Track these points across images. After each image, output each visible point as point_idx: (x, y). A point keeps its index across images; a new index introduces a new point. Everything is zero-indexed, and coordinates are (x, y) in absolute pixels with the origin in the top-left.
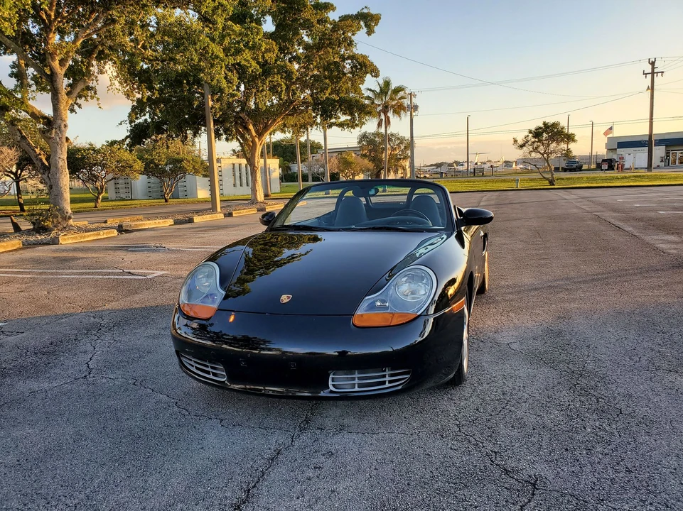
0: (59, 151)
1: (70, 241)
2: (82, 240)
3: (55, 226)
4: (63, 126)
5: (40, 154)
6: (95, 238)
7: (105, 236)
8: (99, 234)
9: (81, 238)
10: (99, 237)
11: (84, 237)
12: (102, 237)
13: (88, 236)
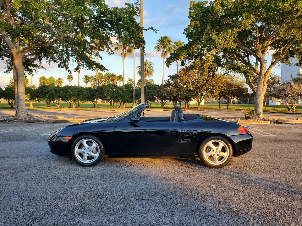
0: (259, 88)
1: (243, 123)
2: (249, 123)
3: (252, 117)
4: (262, 78)
5: (255, 89)
6: (257, 123)
7: (262, 123)
8: (259, 122)
9: (249, 122)
10: (259, 123)
11: (251, 122)
12: (261, 123)
13: (253, 122)
